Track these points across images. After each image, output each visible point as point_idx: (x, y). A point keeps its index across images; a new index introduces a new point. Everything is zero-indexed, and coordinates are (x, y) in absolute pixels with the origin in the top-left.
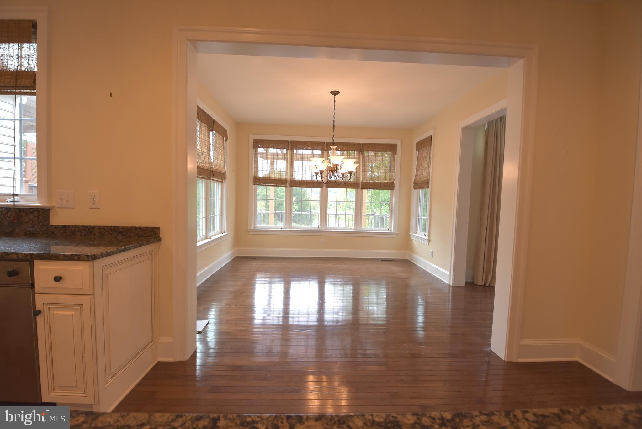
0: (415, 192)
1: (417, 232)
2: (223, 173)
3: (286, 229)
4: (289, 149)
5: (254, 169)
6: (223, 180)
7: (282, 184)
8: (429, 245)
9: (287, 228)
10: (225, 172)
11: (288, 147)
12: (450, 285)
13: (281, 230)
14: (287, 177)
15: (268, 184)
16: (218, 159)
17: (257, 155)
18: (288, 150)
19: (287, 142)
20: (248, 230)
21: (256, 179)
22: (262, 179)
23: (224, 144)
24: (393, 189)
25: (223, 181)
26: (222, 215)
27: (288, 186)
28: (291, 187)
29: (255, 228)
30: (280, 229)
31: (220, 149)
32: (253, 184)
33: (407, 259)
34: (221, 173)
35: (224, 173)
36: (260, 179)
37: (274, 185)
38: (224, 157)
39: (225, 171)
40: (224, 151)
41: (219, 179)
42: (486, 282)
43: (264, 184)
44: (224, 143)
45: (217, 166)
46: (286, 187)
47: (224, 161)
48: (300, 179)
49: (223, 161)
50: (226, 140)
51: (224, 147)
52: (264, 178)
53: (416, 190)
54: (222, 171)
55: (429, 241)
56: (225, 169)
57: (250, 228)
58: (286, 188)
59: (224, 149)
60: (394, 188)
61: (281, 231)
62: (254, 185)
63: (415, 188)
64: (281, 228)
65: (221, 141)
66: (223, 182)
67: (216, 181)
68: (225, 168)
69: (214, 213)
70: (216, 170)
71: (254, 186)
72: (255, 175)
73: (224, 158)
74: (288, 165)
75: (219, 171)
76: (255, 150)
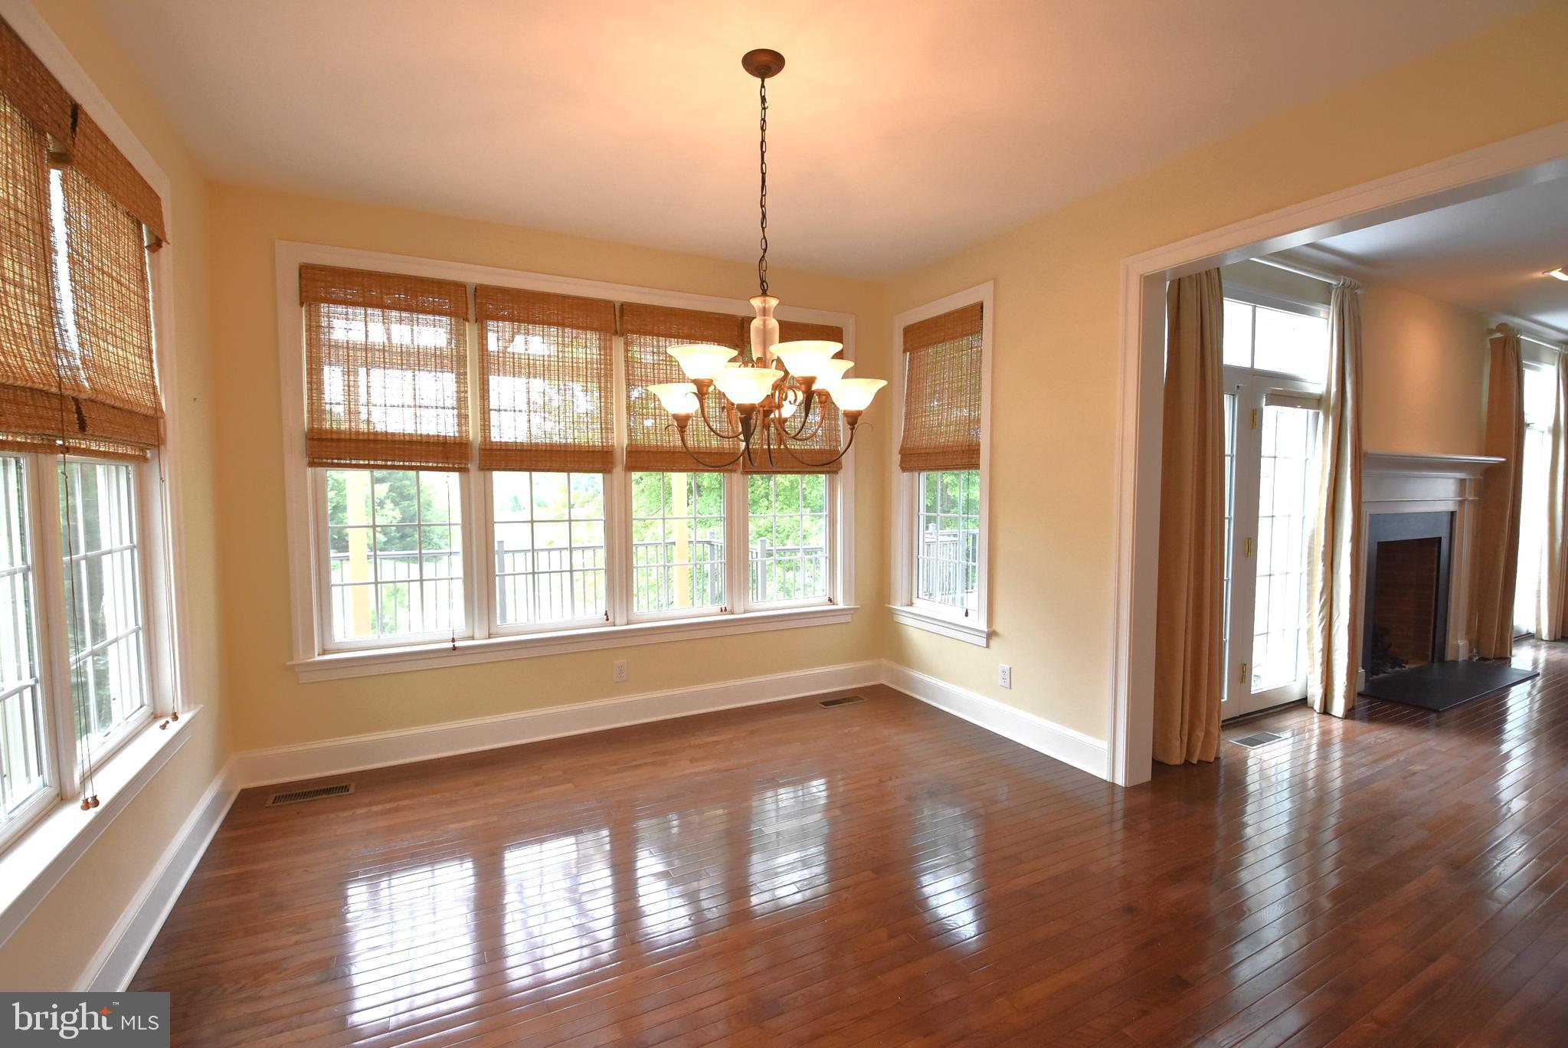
0: (901, 479)
1: (916, 601)
2: (143, 411)
3: (473, 638)
4: (472, 315)
5: (306, 397)
6: (143, 450)
7: (448, 458)
8: (988, 646)
9: (477, 635)
10: (157, 407)
11: (467, 308)
12: (1113, 784)
13: (454, 648)
14: (467, 431)
15: (379, 463)
16: (110, 338)
17: (318, 333)
18: (467, 320)
19: (459, 287)
20: (292, 668)
21: (320, 440)
22: (350, 440)
23: (143, 264)
24: (836, 472)
25: (149, 454)
26: (149, 627)
27: (472, 467)
28: (487, 473)
29: (324, 652)
30: (450, 645)
31: (119, 282)
32: (306, 460)
33: (882, 685)
34: (131, 412)
35: (151, 412)
36: (339, 440)
37: (407, 464)
38: (148, 332)
39: (158, 403)
40: (146, 300)
41: (124, 443)
42: (1189, 752)
43: (362, 462)
44: (142, 258)
45: (105, 372)
46: (462, 471)
47: (150, 352)
48: (521, 437)
49: (140, 347)
50: (156, 244)
51: (143, 279)
52: (361, 437)
53: (906, 475)
54: (138, 404)
55: (991, 635)
56: (155, 394)
57: (301, 658)
58: (465, 475)
59: (145, 289)
60: (841, 468)
61: (456, 653)
62: (312, 464)
63: (904, 469)
64: (453, 640)
65: (126, 245)
66: (145, 459)
67: (105, 455)
68: (154, 387)
69: (98, 631)
70: (101, 398)
71: (310, 470)
72: (312, 420)
73: (149, 338)
74: (469, 381)
75: (123, 400)
76: (309, 312)
